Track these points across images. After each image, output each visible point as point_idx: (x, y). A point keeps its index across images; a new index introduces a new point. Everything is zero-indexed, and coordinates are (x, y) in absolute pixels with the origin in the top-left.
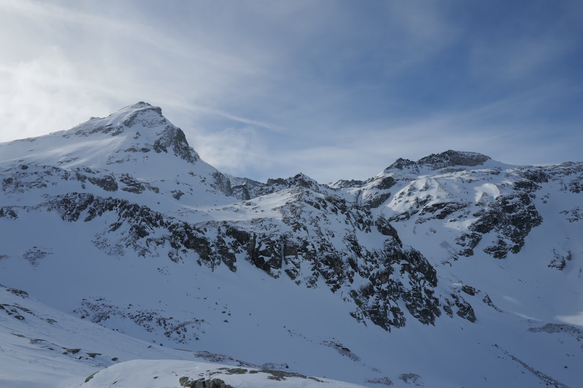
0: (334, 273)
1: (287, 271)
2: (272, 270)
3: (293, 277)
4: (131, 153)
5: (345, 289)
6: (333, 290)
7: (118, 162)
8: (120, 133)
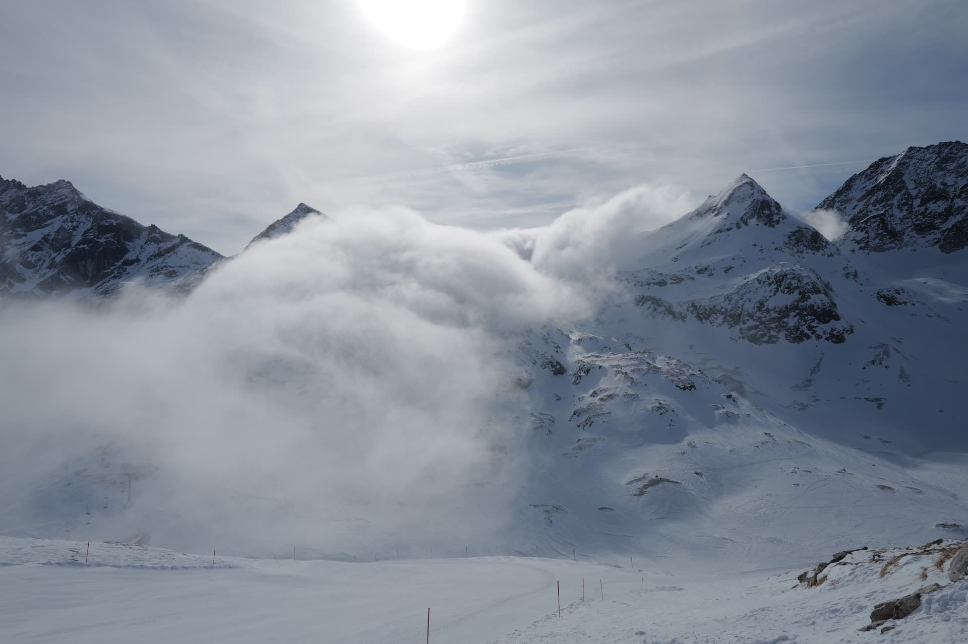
0: (732, 321)
1: (710, 321)
2: (703, 320)
3: (711, 323)
4: (717, 235)
5: (737, 327)
6: (729, 328)
7: (708, 244)
8: (720, 212)
